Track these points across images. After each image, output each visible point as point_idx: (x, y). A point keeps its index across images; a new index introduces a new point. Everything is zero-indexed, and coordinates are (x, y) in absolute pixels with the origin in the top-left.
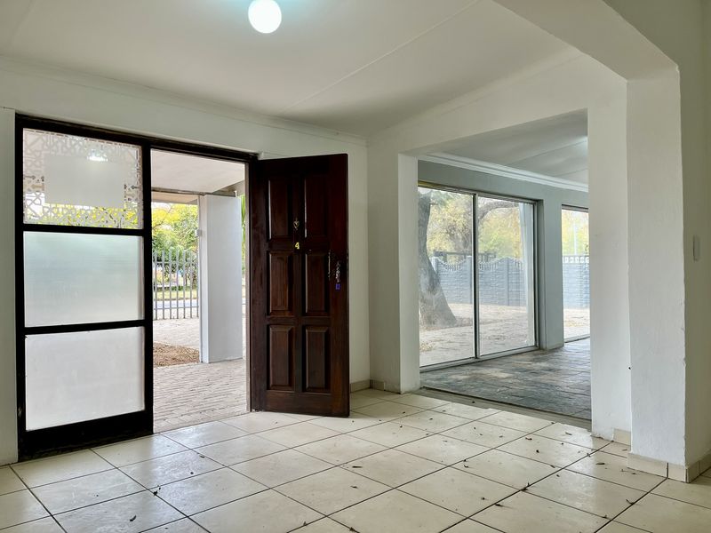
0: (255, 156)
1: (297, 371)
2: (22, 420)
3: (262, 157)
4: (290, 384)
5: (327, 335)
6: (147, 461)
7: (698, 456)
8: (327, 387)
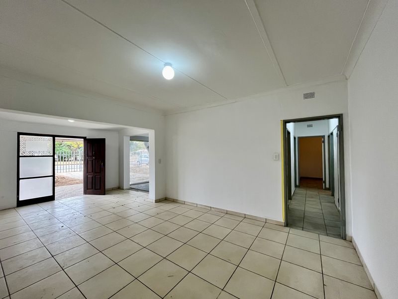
0: (86, 137)
1: (94, 186)
2: (18, 198)
3: (87, 138)
4: (92, 188)
5: (100, 177)
6: (53, 208)
7: (158, 199)
8: (100, 189)
